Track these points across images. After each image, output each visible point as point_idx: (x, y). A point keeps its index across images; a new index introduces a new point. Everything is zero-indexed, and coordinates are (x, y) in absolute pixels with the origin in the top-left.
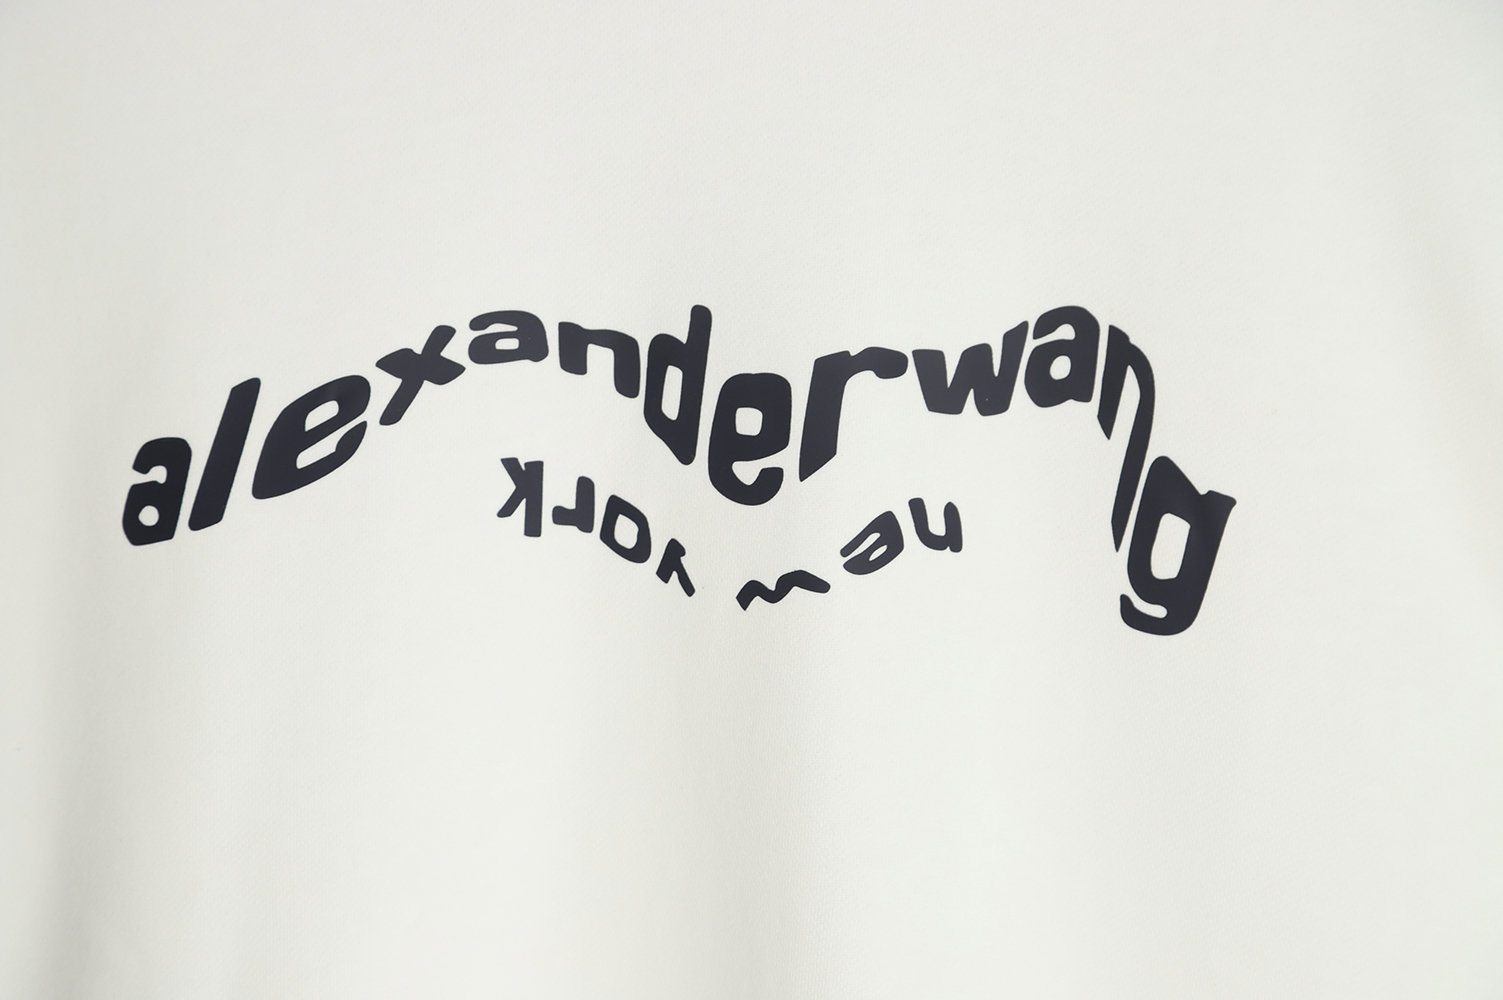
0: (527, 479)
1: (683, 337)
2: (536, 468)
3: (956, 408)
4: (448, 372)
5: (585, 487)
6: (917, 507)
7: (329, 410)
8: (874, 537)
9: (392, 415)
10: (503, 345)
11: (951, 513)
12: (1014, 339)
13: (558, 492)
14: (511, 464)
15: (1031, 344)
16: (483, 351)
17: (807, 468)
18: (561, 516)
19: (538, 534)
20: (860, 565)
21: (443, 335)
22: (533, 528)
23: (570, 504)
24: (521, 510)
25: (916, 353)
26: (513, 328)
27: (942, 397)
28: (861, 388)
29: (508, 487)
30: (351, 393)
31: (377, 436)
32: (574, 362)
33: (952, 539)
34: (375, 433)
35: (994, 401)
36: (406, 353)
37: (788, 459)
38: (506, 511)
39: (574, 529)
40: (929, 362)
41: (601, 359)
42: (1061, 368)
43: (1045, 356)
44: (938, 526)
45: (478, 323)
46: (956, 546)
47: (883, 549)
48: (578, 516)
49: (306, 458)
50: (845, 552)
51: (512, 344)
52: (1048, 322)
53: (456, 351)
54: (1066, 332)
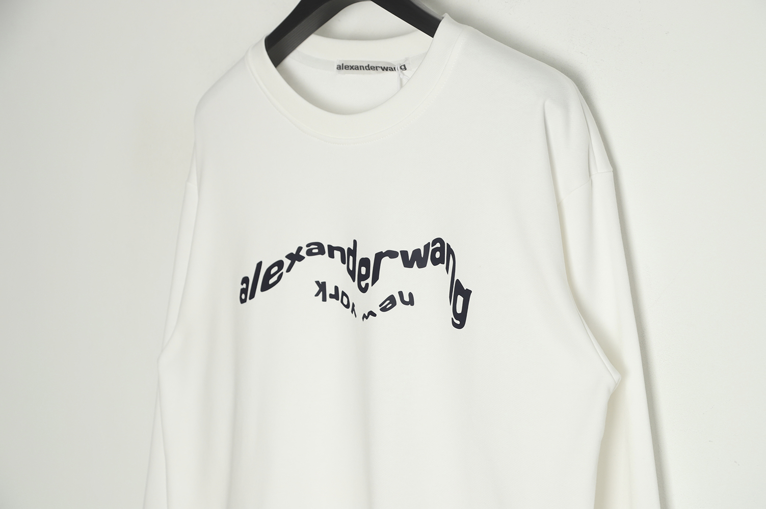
0: (322, 286)
1: (352, 249)
2: (324, 283)
3: (411, 266)
4: (301, 258)
5: (336, 288)
6: (401, 294)
7: (275, 269)
8: (388, 302)
9: (289, 270)
10: (314, 251)
11: (411, 295)
12: (427, 247)
13: (330, 290)
14: (317, 282)
15: (431, 248)
16: (310, 253)
17: (373, 283)
18: (331, 296)
19: (326, 301)
20: (384, 309)
21: (300, 249)
22: (324, 299)
23: (333, 293)
24: (321, 294)
25: (401, 251)
26: (316, 247)
27: (408, 264)
28: (385, 261)
29: (318, 289)
30: (280, 264)
31: (286, 275)
32: (331, 255)
33: (411, 302)
34: (285, 274)
35: (422, 265)
36: (292, 254)
37: (369, 281)
38: (317, 295)
39: (335, 299)
40: (404, 254)
41: (337, 254)
42: (438, 255)
43: (434, 251)
44: (407, 299)
45: (308, 245)
46: (412, 304)
47: (391, 305)
48: (335, 296)
49: (271, 281)
50: (380, 306)
51: (316, 251)
52: (435, 242)
53: (303, 253)
54: (438, 245)
